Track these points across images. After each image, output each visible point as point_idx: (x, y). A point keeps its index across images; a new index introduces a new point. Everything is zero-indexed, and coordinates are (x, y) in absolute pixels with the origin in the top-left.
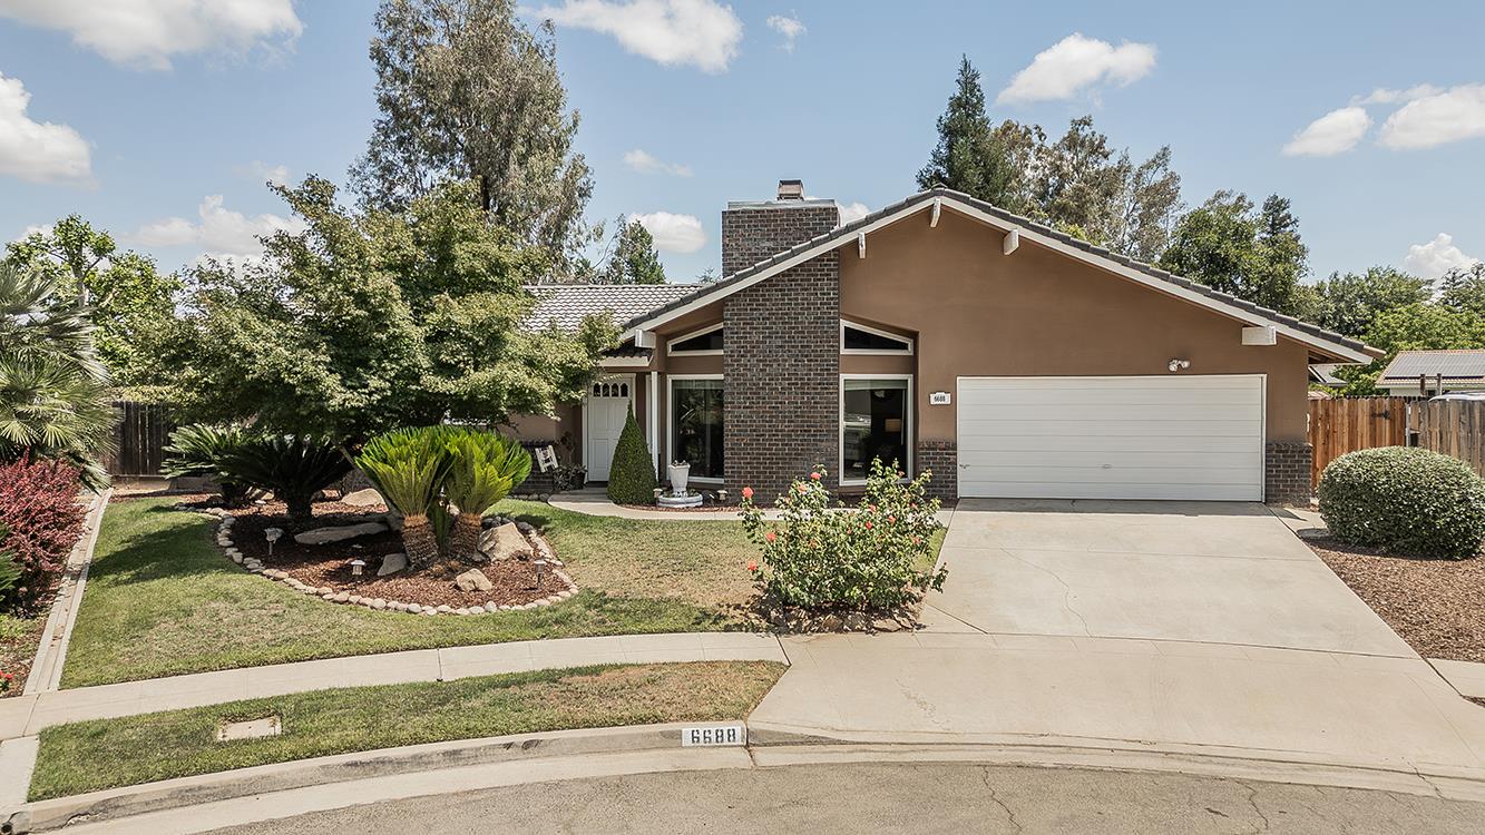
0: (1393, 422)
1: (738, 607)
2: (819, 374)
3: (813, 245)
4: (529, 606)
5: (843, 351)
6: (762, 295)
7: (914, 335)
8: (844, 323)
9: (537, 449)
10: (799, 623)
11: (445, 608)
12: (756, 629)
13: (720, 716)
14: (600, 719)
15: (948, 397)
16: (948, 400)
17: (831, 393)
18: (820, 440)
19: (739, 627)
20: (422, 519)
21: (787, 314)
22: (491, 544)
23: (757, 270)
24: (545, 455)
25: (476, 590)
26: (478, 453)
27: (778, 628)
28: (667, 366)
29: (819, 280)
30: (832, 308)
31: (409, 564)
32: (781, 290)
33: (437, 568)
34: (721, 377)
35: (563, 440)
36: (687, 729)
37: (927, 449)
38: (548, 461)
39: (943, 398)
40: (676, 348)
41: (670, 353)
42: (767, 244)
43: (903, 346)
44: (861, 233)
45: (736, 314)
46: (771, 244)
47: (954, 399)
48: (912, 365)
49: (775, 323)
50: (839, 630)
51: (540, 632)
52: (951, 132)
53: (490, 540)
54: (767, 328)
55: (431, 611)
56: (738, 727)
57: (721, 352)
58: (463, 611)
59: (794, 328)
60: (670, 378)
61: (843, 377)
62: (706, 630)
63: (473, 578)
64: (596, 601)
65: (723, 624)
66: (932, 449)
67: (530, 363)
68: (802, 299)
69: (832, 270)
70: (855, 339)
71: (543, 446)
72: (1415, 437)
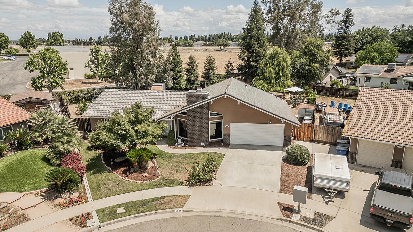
0: (311, 128)
1: (186, 180)
2: (205, 123)
4: (154, 180)
5: (210, 117)
8: (210, 112)
10: (194, 184)
11: (142, 181)
12: (188, 185)
13: (179, 208)
14: (164, 209)
15: (228, 126)
16: (228, 127)
18: (205, 135)
19: (185, 185)
22: (147, 165)
25: (146, 177)
27: (191, 185)
28: (177, 116)
31: (135, 170)
33: (139, 171)
36: (175, 210)
42: (195, 100)
43: (222, 115)
44: (212, 101)
47: (229, 127)
48: (222, 118)
50: (200, 185)
51: (156, 187)
55: (140, 182)
56: (181, 209)
58: (144, 182)
60: (178, 119)
61: (210, 122)
62: (180, 186)
63: (145, 174)
64: (164, 179)
65: (183, 184)
66: (226, 135)
70: (212, 115)
72: (315, 131)
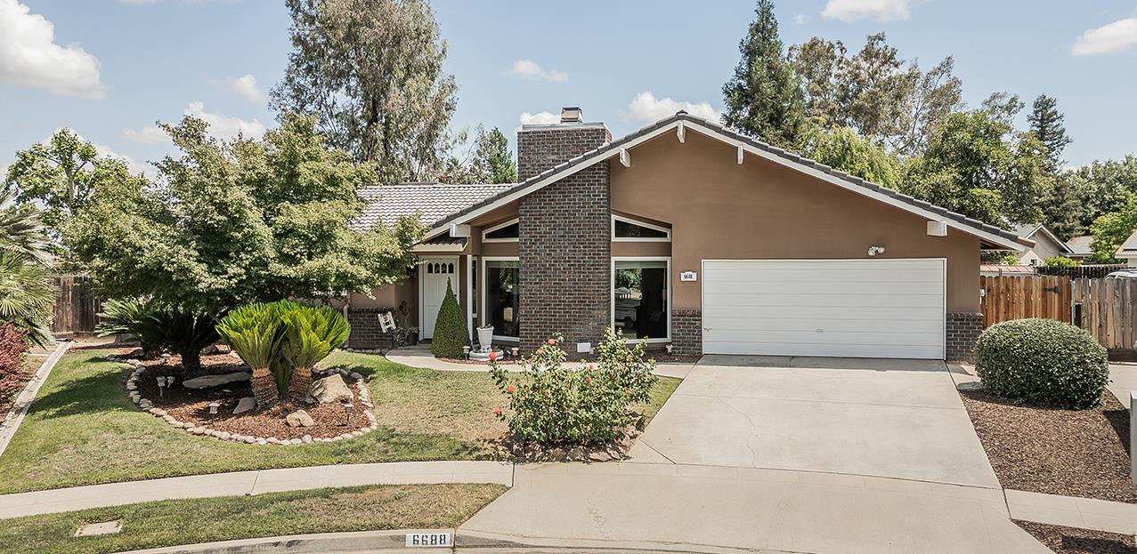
0: (1060, 295)
1: (492, 441)
2: (592, 258)
3: (585, 158)
4: (335, 439)
5: (614, 239)
6: (548, 197)
7: (669, 226)
8: (614, 217)
9: (379, 315)
10: (534, 455)
11: (272, 439)
12: (500, 458)
13: (437, 525)
14: (348, 526)
15: (694, 275)
16: (694, 278)
17: (602, 273)
18: (592, 309)
19: (488, 457)
20: (265, 371)
21: (567, 211)
22: (321, 390)
23: (542, 178)
24: (386, 319)
25: (301, 426)
26: (305, 323)
27: (518, 458)
28: (480, 250)
29: (592, 185)
30: (602, 207)
31: (257, 406)
32: (562, 193)
33: (276, 408)
34: (517, 259)
35: (401, 307)
36: (410, 534)
37: (679, 316)
38: (387, 324)
39: (691, 276)
40: (489, 236)
41: (484, 240)
42: (552, 157)
43: (664, 235)
44: (622, 149)
45: (528, 212)
46: (555, 157)
47: (699, 277)
48: (667, 249)
49: (558, 218)
50: (564, 460)
51: (338, 458)
52: (751, 52)
53: (320, 387)
54: (552, 222)
55: (262, 441)
56: (448, 533)
57: (517, 240)
58: (286, 442)
59: (572, 222)
60: (484, 259)
61: (613, 259)
62: (462, 459)
63: (301, 416)
64: (387, 435)
65: (476, 454)
66: (682, 316)
67: (353, 253)
68: (579, 200)
69: (602, 177)
70: (623, 229)
71: (384, 312)
72: (1078, 308)
